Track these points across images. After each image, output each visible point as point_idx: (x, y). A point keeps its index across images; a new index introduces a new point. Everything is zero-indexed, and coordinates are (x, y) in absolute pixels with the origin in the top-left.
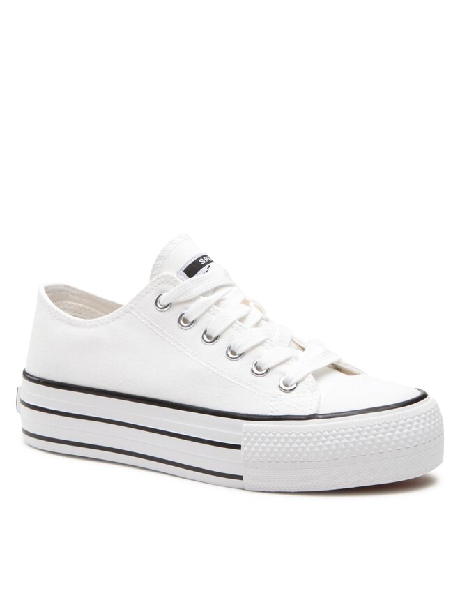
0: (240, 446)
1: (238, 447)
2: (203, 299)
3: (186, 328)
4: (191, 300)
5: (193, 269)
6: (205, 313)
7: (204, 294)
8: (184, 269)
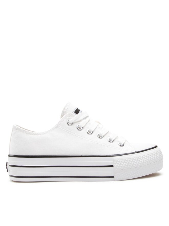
0: (113, 166)
1: (112, 166)
2: (84, 121)
3: (81, 130)
4: (80, 121)
5: (77, 111)
6: (86, 125)
7: (84, 119)
8: (74, 111)
